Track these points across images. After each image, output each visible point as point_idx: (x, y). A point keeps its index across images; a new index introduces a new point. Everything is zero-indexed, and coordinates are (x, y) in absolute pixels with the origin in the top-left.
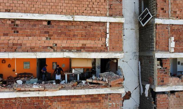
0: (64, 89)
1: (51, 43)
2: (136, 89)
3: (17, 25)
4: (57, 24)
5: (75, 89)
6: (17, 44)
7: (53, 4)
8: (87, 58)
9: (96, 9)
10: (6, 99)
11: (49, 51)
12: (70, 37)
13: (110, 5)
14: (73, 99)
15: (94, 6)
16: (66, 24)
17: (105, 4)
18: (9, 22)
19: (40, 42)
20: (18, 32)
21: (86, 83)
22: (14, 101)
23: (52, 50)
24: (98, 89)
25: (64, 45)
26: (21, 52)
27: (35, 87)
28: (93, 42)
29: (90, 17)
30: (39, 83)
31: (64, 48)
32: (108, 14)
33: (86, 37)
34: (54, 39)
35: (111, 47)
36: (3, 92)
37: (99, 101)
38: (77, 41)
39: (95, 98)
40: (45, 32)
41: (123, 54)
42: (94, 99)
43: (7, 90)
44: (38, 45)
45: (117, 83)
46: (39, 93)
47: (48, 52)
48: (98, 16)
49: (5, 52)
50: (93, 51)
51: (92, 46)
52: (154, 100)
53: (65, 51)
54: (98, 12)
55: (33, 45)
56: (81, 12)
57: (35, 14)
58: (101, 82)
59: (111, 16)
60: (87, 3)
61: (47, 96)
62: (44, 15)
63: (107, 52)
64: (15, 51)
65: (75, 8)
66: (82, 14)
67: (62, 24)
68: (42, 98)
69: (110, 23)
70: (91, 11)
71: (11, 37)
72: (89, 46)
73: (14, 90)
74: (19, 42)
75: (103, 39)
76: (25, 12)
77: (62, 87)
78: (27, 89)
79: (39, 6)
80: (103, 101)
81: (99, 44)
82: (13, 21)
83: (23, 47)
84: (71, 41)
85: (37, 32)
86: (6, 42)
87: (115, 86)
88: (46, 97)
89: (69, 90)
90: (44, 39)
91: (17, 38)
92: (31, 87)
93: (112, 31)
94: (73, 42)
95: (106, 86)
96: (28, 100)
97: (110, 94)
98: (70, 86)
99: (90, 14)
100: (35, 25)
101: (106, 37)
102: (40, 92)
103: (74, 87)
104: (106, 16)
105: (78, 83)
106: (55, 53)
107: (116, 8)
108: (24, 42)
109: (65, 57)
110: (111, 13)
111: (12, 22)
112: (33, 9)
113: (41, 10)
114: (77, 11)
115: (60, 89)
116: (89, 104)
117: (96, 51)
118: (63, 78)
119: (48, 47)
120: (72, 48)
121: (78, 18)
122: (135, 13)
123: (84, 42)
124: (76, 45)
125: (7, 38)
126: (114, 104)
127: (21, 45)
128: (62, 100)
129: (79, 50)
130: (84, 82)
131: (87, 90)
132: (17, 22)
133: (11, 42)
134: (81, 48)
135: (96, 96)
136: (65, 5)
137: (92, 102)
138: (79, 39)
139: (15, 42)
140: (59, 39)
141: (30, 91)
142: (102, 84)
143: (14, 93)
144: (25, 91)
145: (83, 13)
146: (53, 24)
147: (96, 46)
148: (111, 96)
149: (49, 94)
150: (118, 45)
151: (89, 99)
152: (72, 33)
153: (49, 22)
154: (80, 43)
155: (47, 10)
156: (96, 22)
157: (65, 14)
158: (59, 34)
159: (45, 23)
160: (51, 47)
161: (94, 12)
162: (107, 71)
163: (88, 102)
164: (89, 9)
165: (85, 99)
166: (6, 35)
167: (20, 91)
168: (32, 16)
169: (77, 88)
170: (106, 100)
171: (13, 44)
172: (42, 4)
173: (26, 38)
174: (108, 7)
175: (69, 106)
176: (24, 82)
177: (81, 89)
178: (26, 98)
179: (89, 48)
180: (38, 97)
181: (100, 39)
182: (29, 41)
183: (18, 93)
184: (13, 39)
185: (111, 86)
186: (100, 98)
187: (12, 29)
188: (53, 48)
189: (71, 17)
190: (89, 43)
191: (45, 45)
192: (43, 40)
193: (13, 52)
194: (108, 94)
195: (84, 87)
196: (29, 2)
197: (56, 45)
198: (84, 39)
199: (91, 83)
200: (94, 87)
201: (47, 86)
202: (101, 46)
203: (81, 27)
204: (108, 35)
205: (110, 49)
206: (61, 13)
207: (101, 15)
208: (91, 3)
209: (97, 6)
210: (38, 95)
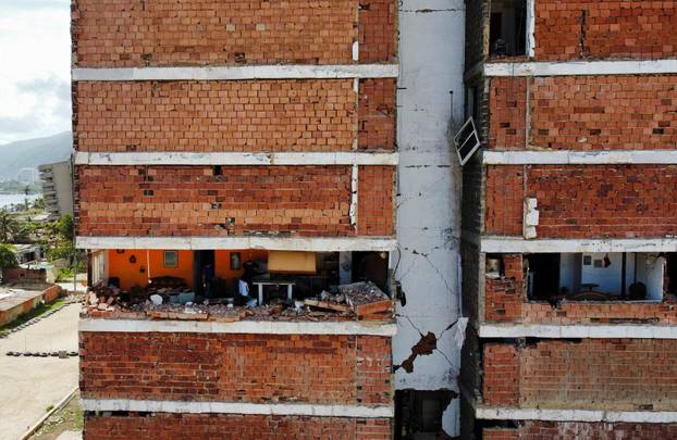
0: (251, 319)
1: (222, 216)
2: (450, 326)
3: (151, 178)
4: (236, 173)
5: (275, 319)
6: (150, 220)
7: (225, 128)
8: (303, 250)
9: (326, 134)
10: (130, 334)
11: (218, 235)
12: (265, 201)
13: (362, 123)
14: (270, 343)
15: (321, 128)
16: (256, 172)
17: (348, 121)
18: (134, 173)
19: (197, 214)
20: (152, 193)
21: (303, 308)
22: (146, 339)
23: (225, 232)
24: (329, 324)
25: (250, 221)
26: (160, 236)
27: (189, 312)
28: (318, 214)
29: (310, 154)
30: (198, 302)
31: (251, 226)
32: (355, 146)
33: (303, 201)
34: (229, 207)
35: (364, 225)
36: (124, 319)
37: (333, 352)
38: (280, 211)
39: (323, 344)
40: (209, 193)
41: (394, 242)
42: (320, 345)
43: (133, 315)
44: (193, 222)
45: (374, 310)
46: (196, 326)
47: (215, 236)
48: (331, 151)
49: (128, 235)
50: (319, 235)
51: (315, 222)
52: (481, 358)
53: (254, 235)
54: (331, 141)
55: (184, 221)
56: (290, 142)
57: (186, 154)
58: (338, 307)
59: (363, 149)
60: (305, 121)
61: (214, 331)
62: (207, 155)
63: (353, 236)
64: (147, 234)
65: (276, 135)
66: (294, 147)
67: (246, 173)
68: (203, 335)
69: (361, 167)
70: (314, 140)
71: (139, 205)
72: (308, 222)
73: (147, 317)
74: (156, 214)
75: (344, 205)
76: (166, 150)
77: (247, 315)
78: (172, 315)
79: (196, 135)
80: (341, 351)
81: (333, 217)
82: (143, 169)
83: (164, 224)
84: (268, 211)
85: (192, 191)
86: (129, 214)
87: (372, 318)
88: (212, 335)
89: (262, 323)
90: (206, 206)
91: (150, 206)
92: (180, 311)
93: (365, 186)
94: (271, 213)
95: (351, 317)
96: (175, 339)
97: (360, 336)
98: (265, 312)
99: (311, 149)
100: (187, 178)
101: (350, 201)
102: (200, 323)
103: (274, 316)
104: (351, 149)
105: (285, 306)
106: (230, 240)
107: (376, 129)
108: (165, 215)
109: (253, 247)
110: (364, 143)
111: (141, 172)
112: (183, 142)
113: (200, 142)
114: (281, 142)
115: (241, 319)
116: (308, 356)
117: (326, 235)
118: (253, 292)
119: (215, 224)
120: (268, 227)
121: (283, 159)
122: (452, 120)
123: (298, 213)
124: (277, 221)
125: (131, 206)
126: (369, 359)
127: (158, 220)
128: (248, 344)
129: (285, 231)
130: (298, 304)
131: (302, 324)
132: (151, 172)
133: (138, 214)
134: (290, 227)
135: (326, 340)
136: (252, 128)
137: (316, 351)
138: (286, 206)
139: (147, 215)
140: (239, 207)
141: (178, 319)
142: (341, 312)
143: (146, 322)
144: (169, 319)
145: (295, 144)
146: (226, 173)
147: (325, 221)
148: (362, 342)
149: (217, 328)
150: (381, 221)
151: (309, 344)
152: (268, 193)
153: (218, 169)
154: (287, 216)
155: (213, 143)
156: (326, 167)
157: (254, 150)
158: (240, 197)
159: (209, 173)
160: (222, 225)
161: (320, 141)
162: (361, 281)
163: (307, 351)
164: (309, 135)
165: (300, 345)
166: (128, 199)
167: (158, 319)
168: (180, 158)
169: (281, 318)
170: (349, 350)
171: (144, 220)
172: (202, 129)
173: (169, 206)
174: (355, 128)
175: (263, 357)
176: (166, 300)
177: (289, 321)
178: (171, 334)
179: (307, 226)
180: (195, 333)
181: (337, 207)
182: (175, 212)
183: (154, 322)
184: (143, 209)
185: (361, 318)
186: (335, 344)
187: (141, 186)
188: (227, 228)
189: (265, 158)
190: (308, 215)
191: (210, 220)
192: (204, 211)
193: (143, 236)
194: (354, 336)
195: (297, 318)
196: (173, 127)
197: (233, 220)
198: (297, 207)
199: (314, 308)
200: (320, 318)
201: (215, 311)
202: (337, 222)
203: (289, 178)
204: (355, 198)
205: (359, 229)
206: (244, 148)
207: (339, 148)
208: (314, 121)
209: (330, 127)
210: (194, 330)
